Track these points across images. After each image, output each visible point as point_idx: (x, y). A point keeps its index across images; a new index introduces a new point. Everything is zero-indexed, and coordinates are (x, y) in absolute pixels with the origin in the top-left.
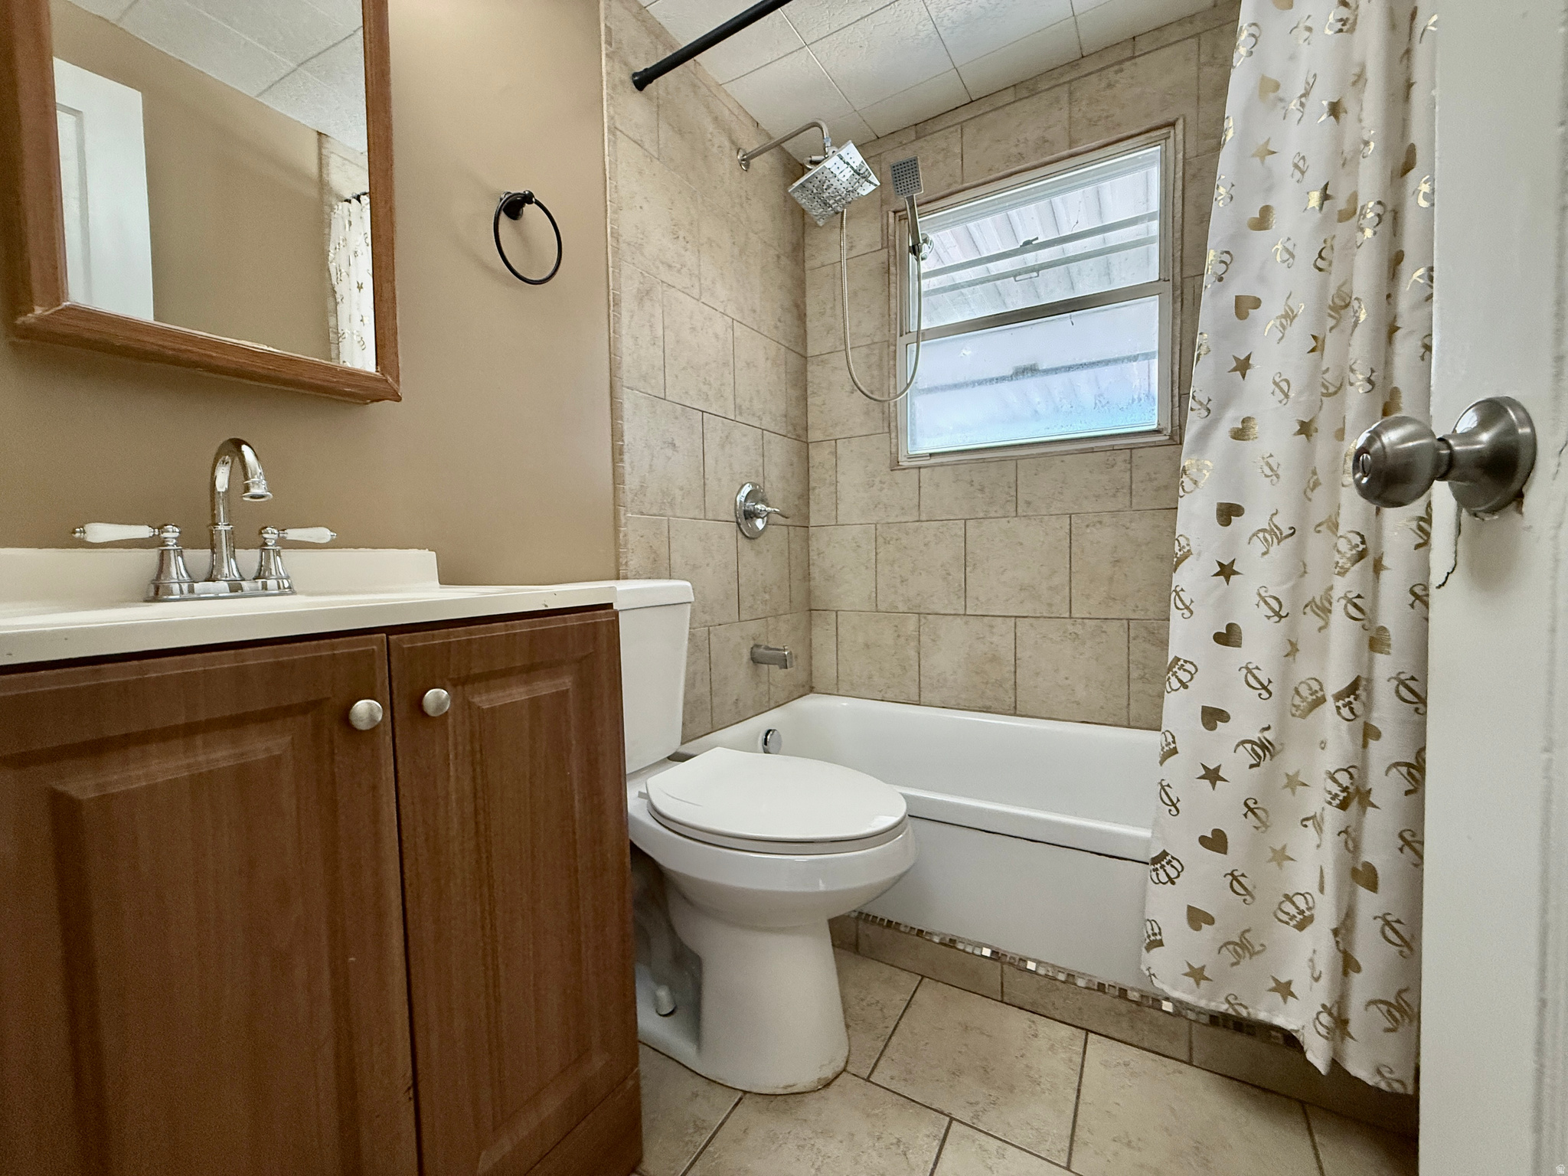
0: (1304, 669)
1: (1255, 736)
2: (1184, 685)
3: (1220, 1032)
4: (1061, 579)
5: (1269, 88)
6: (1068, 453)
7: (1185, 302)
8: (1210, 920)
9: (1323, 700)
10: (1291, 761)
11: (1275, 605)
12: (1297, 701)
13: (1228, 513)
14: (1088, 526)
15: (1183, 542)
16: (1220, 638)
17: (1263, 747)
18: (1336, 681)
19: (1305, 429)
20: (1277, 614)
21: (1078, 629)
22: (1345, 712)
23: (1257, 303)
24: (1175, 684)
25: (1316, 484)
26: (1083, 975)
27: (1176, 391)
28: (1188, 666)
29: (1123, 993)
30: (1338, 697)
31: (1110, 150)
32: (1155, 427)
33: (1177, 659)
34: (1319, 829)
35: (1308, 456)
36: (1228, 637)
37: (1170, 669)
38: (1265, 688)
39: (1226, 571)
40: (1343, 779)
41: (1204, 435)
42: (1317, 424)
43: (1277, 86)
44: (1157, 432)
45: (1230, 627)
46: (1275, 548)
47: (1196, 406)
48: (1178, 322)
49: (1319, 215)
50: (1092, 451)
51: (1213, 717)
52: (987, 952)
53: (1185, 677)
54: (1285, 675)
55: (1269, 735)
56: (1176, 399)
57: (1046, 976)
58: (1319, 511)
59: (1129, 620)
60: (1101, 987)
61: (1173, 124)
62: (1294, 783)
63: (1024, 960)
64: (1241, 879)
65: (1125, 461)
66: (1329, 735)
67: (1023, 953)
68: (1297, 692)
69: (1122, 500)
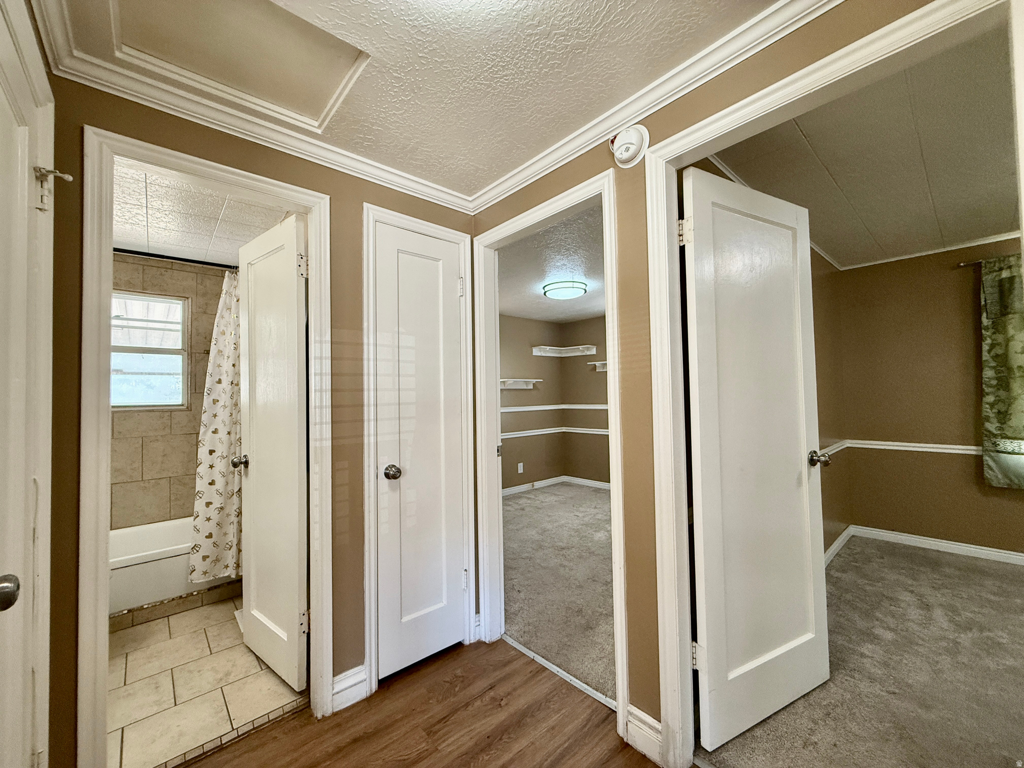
0: (230, 488)
1: (219, 506)
2: (201, 498)
3: (211, 592)
4: (137, 465)
5: (220, 352)
6: (140, 411)
7: (192, 361)
8: (208, 557)
9: (233, 494)
10: (227, 511)
11: (223, 474)
12: (228, 495)
13: (211, 452)
14: (151, 442)
15: (200, 460)
16: (210, 484)
17: (221, 508)
18: (236, 490)
19: (229, 433)
20: (223, 476)
21: (147, 485)
22: (238, 496)
23: (218, 401)
24: (198, 498)
25: (232, 444)
26: (165, 600)
27: (189, 392)
28: (202, 493)
29: (181, 597)
30: (236, 492)
31: (159, 296)
32: (180, 403)
33: (199, 491)
34: (233, 524)
35: (229, 439)
36: (212, 483)
37: (197, 494)
38: (221, 494)
39: (211, 467)
40: (238, 510)
41: (205, 432)
42: (232, 432)
43: (222, 352)
44: (183, 405)
45: (212, 480)
46: (223, 460)
47: (203, 425)
48: (190, 367)
49: (231, 387)
50: (153, 411)
51: (208, 504)
52: (126, 612)
53: (201, 495)
54: (225, 489)
55: (222, 505)
56: (189, 394)
57: (152, 606)
58: (232, 451)
59: (170, 477)
60: (173, 599)
61: (188, 298)
62: (228, 515)
63: (142, 606)
64: (216, 543)
65: (168, 416)
66: (235, 502)
67: (141, 605)
68: (228, 493)
69: (168, 431)
